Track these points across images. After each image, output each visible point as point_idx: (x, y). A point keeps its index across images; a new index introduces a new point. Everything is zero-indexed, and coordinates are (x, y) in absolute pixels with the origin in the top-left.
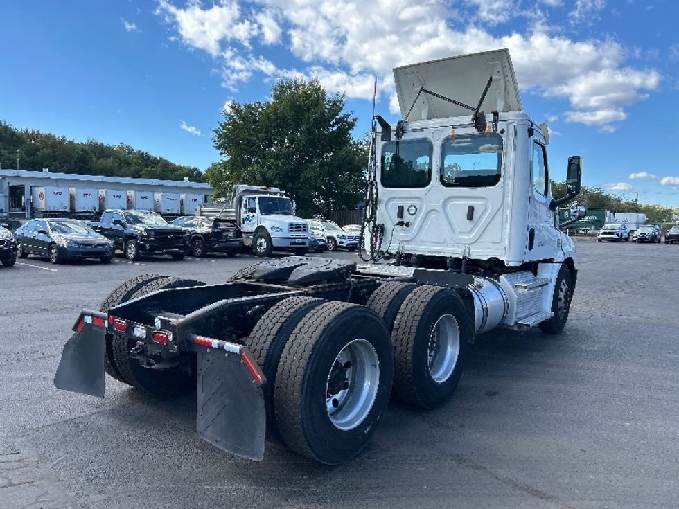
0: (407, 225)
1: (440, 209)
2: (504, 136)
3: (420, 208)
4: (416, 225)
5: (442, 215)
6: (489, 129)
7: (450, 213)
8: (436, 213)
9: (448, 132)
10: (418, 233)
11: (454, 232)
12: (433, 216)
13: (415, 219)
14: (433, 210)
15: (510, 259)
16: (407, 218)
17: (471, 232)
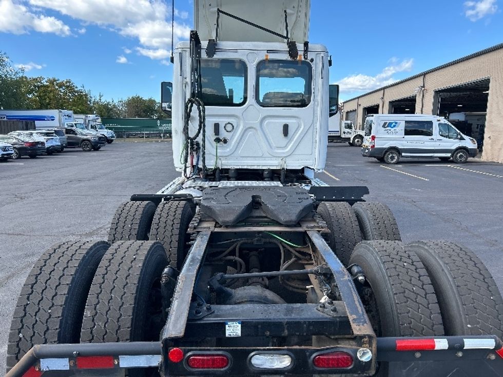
0: (225, 141)
1: (258, 126)
2: (313, 65)
3: (237, 127)
4: (233, 142)
5: (260, 132)
6: (300, 56)
7: (267, 131)
8: (255, 131)
9: (262, 56)
10: (236, 149)
11: (271, 147)
12: (250, 133)
13: (233, 135)
14: (250, 128)
15: (319, 168)
16: (223, 134)
17: (286, 147)
